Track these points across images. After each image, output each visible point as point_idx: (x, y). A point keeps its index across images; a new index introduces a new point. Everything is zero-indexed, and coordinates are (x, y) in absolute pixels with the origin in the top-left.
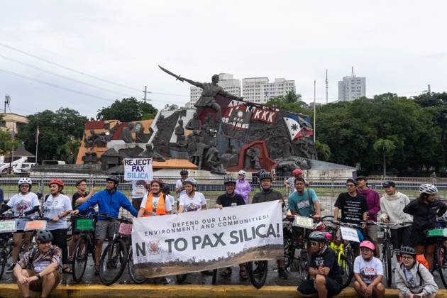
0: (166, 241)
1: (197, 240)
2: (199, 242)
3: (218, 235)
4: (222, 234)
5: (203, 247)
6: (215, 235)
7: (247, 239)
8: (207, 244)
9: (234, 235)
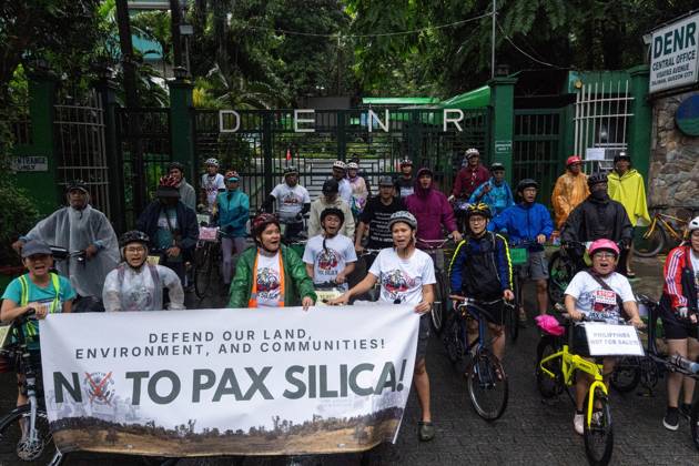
0: (129, 375)
1: (204, 379)
2: (209, 385)
3: (258, 373)
4: (266, 370)
5: (217, 398)
6: (250, 371)
7: (325, 393)
8: (228, 391)
9: (296, 375)
